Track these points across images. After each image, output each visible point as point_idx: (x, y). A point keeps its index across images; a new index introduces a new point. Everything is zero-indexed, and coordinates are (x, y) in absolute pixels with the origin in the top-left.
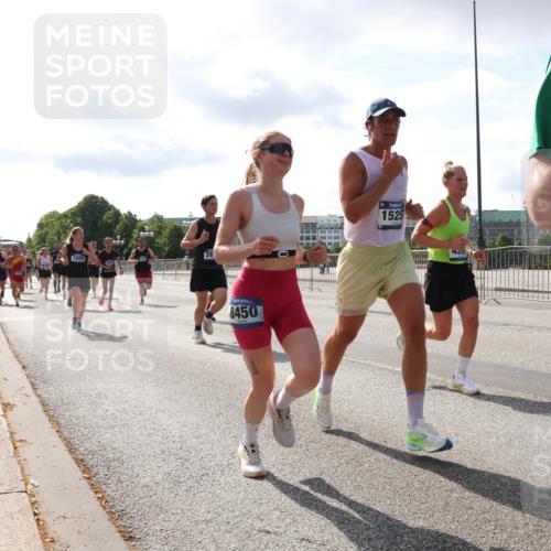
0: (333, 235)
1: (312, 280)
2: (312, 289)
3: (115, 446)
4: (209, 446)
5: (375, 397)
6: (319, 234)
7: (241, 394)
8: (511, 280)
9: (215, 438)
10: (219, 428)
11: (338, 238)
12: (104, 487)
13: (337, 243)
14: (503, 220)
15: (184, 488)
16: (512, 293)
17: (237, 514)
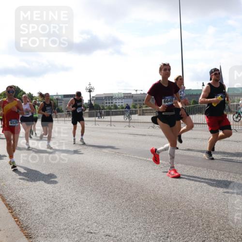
0: (120, 101)
1: (111, 121)
2: (111, 125)
3: (23, 197)
4: (65, 196)
5: (138, 172)
6: (114, 101)
7: (79, 172)
8: (197, 119)
9: (68, 192)
10: (70, 188)
11: (122, 102)
12: (18, 216)
13: (122, 105)
14: (194, 94)
15: (54, 215)
16: (197, 125)
17: (78, 225)
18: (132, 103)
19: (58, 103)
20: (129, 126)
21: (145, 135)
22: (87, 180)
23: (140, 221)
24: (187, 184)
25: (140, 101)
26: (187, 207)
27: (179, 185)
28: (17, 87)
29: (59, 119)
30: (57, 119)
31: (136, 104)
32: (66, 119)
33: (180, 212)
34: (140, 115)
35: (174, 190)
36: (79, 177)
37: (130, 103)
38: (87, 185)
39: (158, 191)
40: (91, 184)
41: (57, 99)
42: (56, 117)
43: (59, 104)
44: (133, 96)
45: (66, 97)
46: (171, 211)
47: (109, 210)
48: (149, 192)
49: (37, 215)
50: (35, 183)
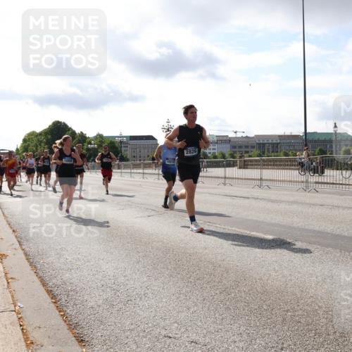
3: (72, 281)
4: (132, 282)
7: (153, 249)
9: (136, 277)
10: (138, 270)
11: (215, 149)
12: (65, 309)
13: (214, 153)
14: (321, 139)
15: (116, 309)
16: (326, 185)
17: (150, 325)
18: (229, 150)
19: (121, 147)
20: (225, 184)
21: (248, 198)
22: (164, 260)
23: (241, 323)
24: (311, 272)
25: (240, 147)
26: (311, 305)
27: (299, 272)
28: (64, 123)
29: (123, 171)
30: (119, 171)
31: (235, 152)
32: (132, 171)
33: (300, 312)
34: (240, 168)
35: (291, 280)
36: (152, 256)
37: (227, 150)
38: (164, 268)
39: (267, 280)
40: (169, 267)
41: (121, 142)
42: (119, 168)
43: (123, 149)
44: (230, 141)
45: (133, 140)
46: (287, 311)
47: (196, 305)
48: (254, 281)
49: (92, 308)
50: (88, 262)
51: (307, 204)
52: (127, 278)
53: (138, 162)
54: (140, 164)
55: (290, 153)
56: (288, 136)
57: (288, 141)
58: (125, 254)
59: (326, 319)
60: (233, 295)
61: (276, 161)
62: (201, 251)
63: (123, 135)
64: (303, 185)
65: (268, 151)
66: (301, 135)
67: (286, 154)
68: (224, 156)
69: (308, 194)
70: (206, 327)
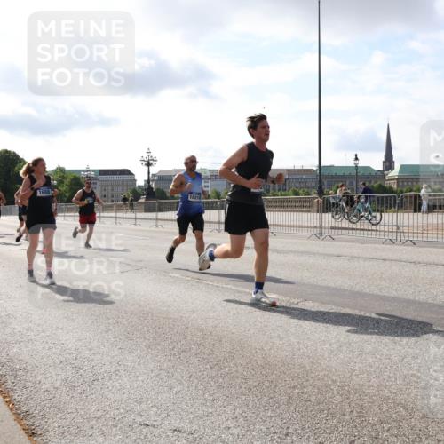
11: (208, 187)
12: (11, 393)
14: (338, 173)
15: (79, 391)
16: (343, 231)
17: (122, 411)
27: (309, 339)
28: (15, 153)
33: (310, 389)
35: (300, 349)
36: (126, 323)
37: (222, 187)
38: (140, 338)
39: (270, 350)
40: (147, 336)
45: (104, 174)
46: (294, 387)
47: (181, 384)
48: (254, 351)
49: (47, 391)
50: (43, 332)
51: (321, 254)
52: (92, 352)
53: (110, 203)
54: (111, 206)
55: (301, 192)
56: (298, 170)
57: (298, 177)
58: (90, 322)
59: (341, 395)
60: (227, 369)
61: (283, 201)
62: (187, 316)
63: (91, 168)
64: (316, 231)
65: (274, 189)
66: (315, 168)
67: (296, 193)
68: (218, 196)
69: (322, 242)
70: (192, 410)
